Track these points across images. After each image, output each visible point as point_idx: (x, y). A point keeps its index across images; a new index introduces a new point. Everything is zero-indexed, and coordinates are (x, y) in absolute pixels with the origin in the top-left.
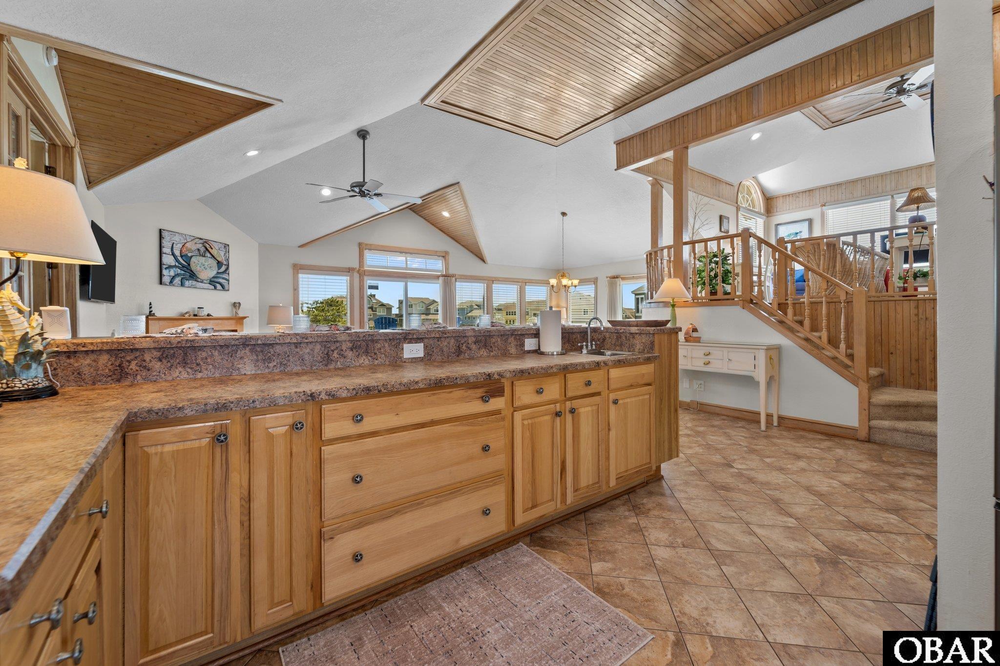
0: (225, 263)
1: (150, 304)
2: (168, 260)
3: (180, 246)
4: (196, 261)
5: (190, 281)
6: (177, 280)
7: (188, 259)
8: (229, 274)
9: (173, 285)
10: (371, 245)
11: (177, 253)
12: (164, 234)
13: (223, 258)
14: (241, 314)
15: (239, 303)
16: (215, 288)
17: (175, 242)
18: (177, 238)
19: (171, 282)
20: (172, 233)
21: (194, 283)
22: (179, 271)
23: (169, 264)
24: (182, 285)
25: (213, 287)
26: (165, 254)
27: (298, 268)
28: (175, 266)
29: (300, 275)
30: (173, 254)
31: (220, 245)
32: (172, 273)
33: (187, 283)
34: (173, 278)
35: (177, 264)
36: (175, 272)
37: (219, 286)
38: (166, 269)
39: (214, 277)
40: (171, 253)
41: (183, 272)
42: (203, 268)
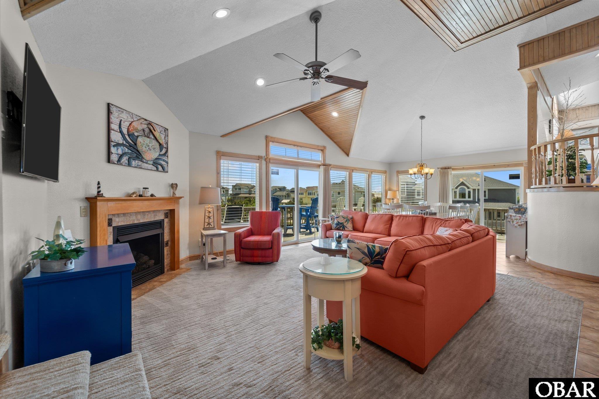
0: (165, 146)
1: (99, 183)
2: (116, 137)
3: (127, 124)
4: (142, 141)
5: (137, 161)
6: (125, 159)
7: (134, 139)
8: (168, 156)
9: (121, 164)
10: (274, 138)
11: (125, 131)
12: (113, 109)
13: (164, 141)
15: (176, 184)
17: (123, 119)
18: (124, 116)
19: (119, 160)
20: (119, 109)
21: (140, 163)
22: (126, 150)
23: (116, 141)
24: (129, 165)
25: (155, 169)
26: (114, 130)
27: (220, 155)
28: (122, 145)
29: (222, 161)
30: (121, 132)
31: (161, 129)
32: (120, 152)
33: (134, 163)
34: (121, 157)
35: (124, 143)
36: (122, 150)
37: (160, 167)
38: (114, 146)
39: (156, 159)
40: (119, 131)
41: (130, 151)
42: (147, 148)
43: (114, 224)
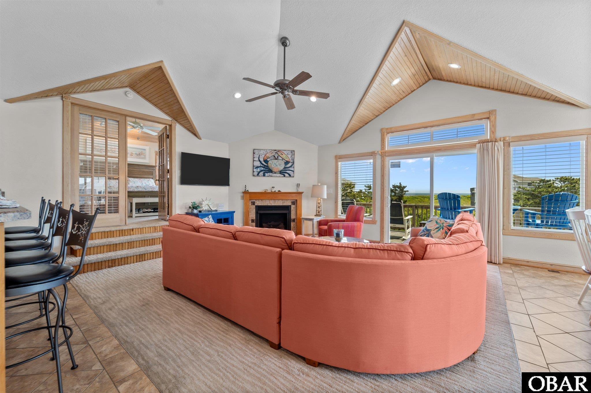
0: (291, 161)
1: (246, 186)
3: (263, 156)
4: (271, 163)
6: (261, 173)
7: (266, 161)
8: (294, 167)
10: (391, 128)
11: (262, 160)
12: (256, 151)
13: (290, 159)
14: (300, 190)
15: (300, 184)
16: (284, 176)
17: (261, 154)
18: (262, 152)
19: (258, 174)
20: (259, 150)
21: (271, 174)
22: (262, 169)
24: (264, 175)
25: (283, 176)
26: (255, 161)
27: (339, 158)
28: (260, 167)
29: (340, 163)
30: (259, 161)
31: (288, 152)
32: (259, 170)
33: (266, 174)
34: (259, 172)
35: (261, 165)
36: (260, 169)
37: (286, 175)
38: (255, 168)
39: (283, 170)
40: (258, 160)
41: (264, 169)
42: (275, 165)
43: (256, 204)
